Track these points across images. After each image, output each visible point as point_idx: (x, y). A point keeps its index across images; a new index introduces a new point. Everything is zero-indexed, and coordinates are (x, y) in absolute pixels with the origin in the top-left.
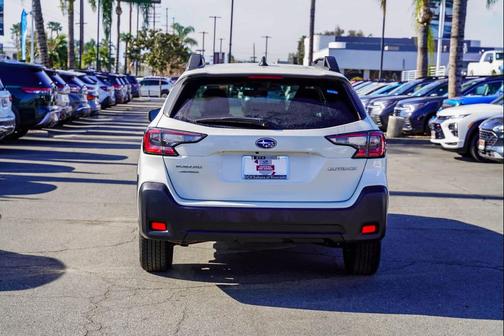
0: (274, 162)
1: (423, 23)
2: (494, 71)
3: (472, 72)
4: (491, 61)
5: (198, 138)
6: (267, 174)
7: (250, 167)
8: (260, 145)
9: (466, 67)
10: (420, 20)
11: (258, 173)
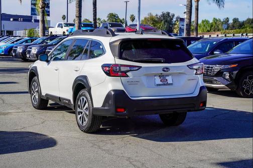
0: (167, 78)
1: (41, 8)
2: (64, 32)
3: (51, 33)
4: (62, 27)
5: (137, 68)
6: (165, 83)
7: (158, 80)
8: (164, 71)
9: (48, 30)
10: (40, 7)
11: (161, 83)
